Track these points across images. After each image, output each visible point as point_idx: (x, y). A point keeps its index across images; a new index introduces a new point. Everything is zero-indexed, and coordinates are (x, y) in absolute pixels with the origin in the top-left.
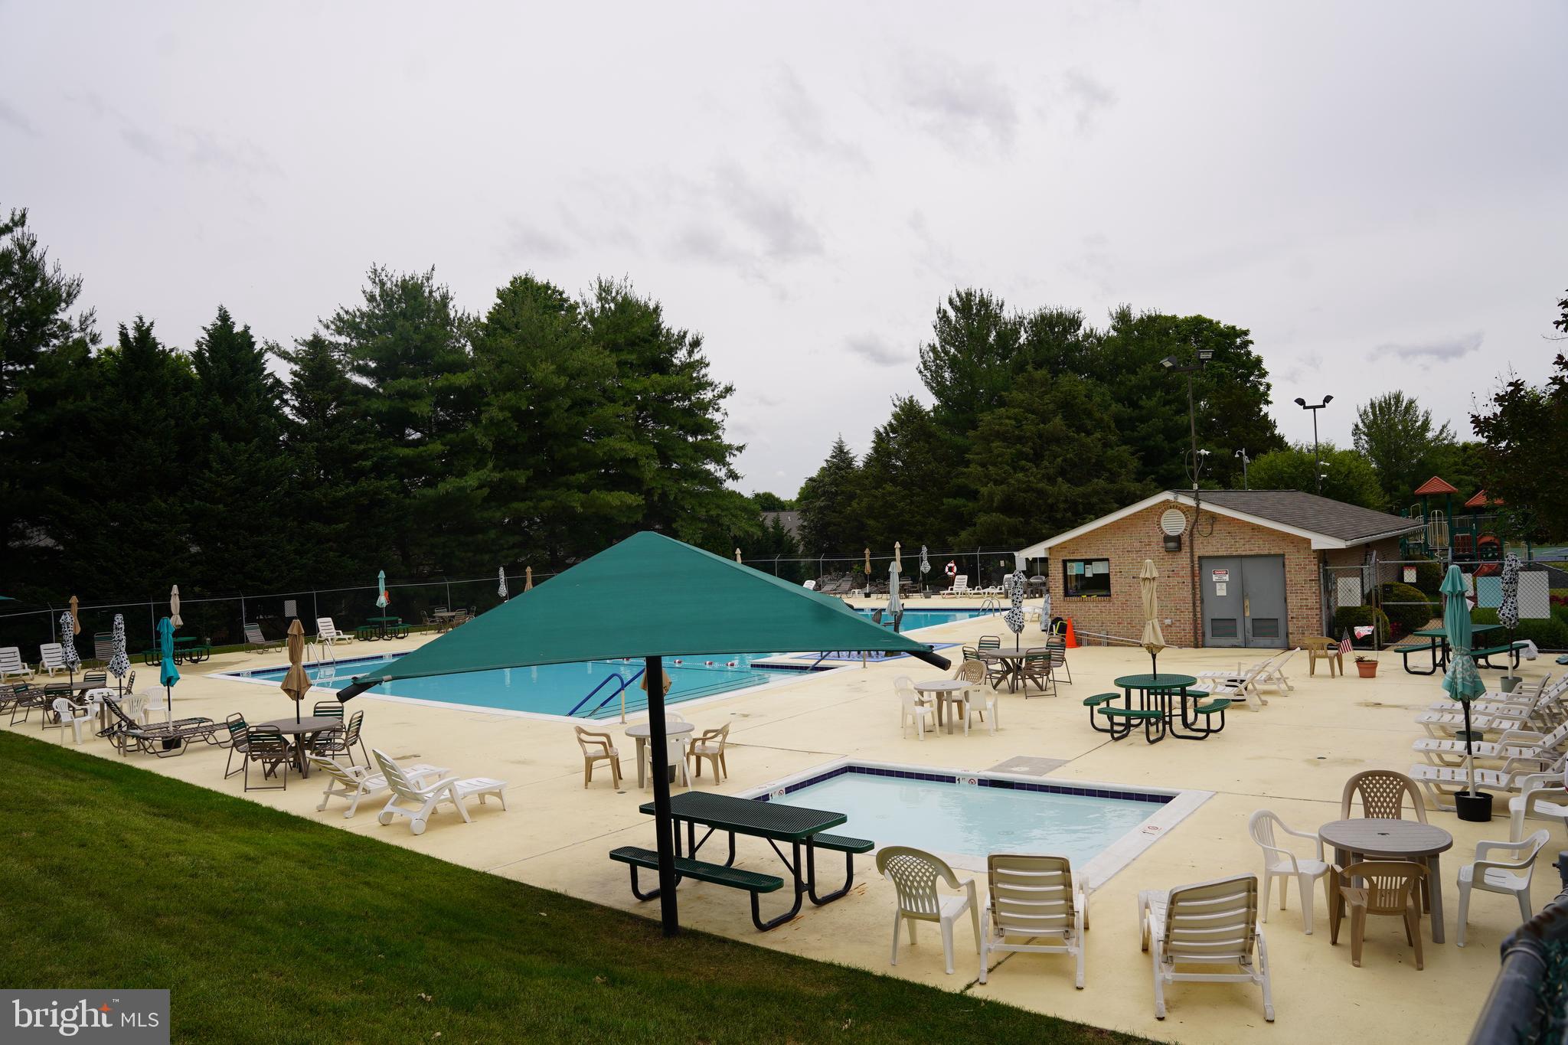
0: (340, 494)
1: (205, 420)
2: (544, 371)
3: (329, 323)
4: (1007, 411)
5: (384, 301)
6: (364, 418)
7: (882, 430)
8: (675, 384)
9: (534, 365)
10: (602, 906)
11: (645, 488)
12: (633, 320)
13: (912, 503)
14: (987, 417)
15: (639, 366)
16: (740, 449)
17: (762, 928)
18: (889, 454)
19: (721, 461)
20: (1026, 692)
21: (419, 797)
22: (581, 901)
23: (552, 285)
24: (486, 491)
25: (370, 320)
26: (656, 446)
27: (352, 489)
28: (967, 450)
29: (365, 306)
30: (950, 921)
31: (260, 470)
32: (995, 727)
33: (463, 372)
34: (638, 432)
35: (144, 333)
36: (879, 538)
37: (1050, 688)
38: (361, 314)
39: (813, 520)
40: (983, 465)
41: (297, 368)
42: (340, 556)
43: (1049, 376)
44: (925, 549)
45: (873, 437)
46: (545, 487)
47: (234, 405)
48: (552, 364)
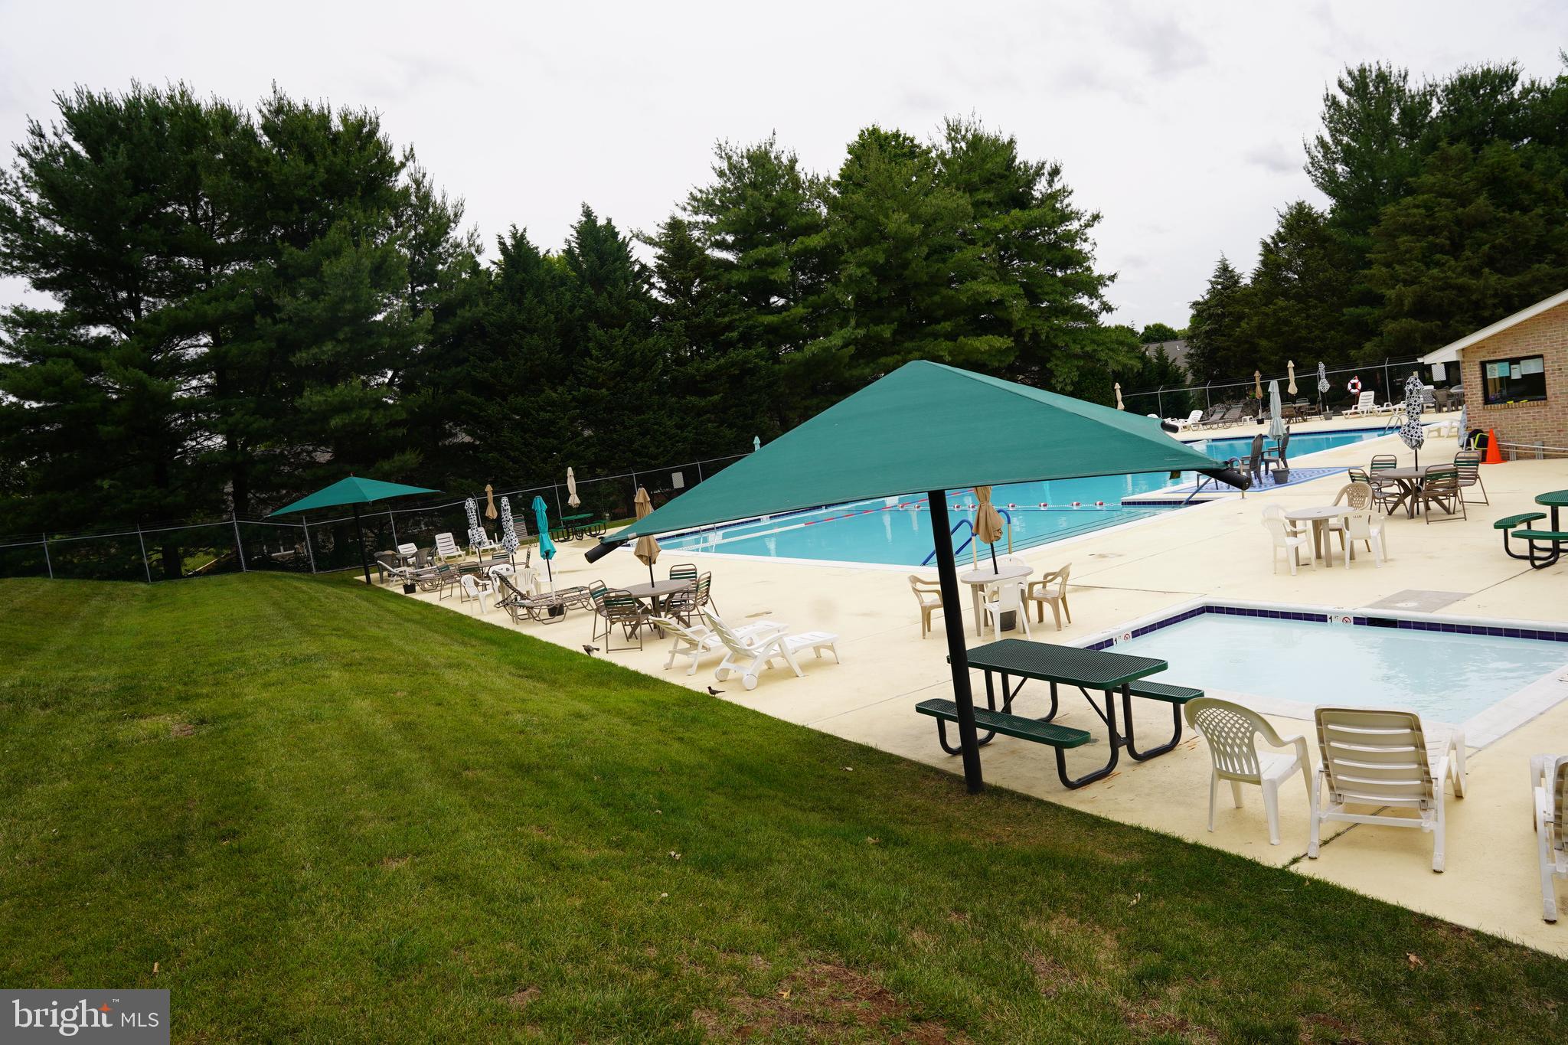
0: (711, 367)
1: (579, 311)
2: (897, 221)
3: (686, 205)
4: (1414, 199)
5: (733, 174)
6: (727, 291)
7: (1269, 241)
8: (1035, 218)
9: (887, 216)
10: (910, 761)
11: (1014, 330)
12: (986, 156)
13: (1308, 317)
14: (1390, 209)
15: (998, 204)
16: (1112, 278)
17: (1071, 786)
18: (1279, 267)
19: (1093, 294)
20: (1428, 516)
21: (749, 653)
22: (891, 755)
23: (902, 132)
24: (852, 349)
25: (724, 195)
26: (1022, 285)
27: (722, 361)
28: (1369, 250)
29: (717, 182)
30: (1274, 785)
31: (636, 352)
32: (1383, 558)
33: (817, 233)
34: (1003, 274)
35: (520, 240)
36: (1273, 358)
37: (1459, 511)
38: (714, 190)
39: (1199, 347)
40: (1388, 265)
41: (660, 252)
42: (718, 427)
43: (1469, 149)
44: (1322, 366)
45: (1260, 249)
46: (912, 339)
47: (605, 294)
48: (905, 213)
